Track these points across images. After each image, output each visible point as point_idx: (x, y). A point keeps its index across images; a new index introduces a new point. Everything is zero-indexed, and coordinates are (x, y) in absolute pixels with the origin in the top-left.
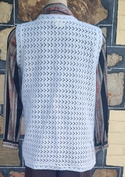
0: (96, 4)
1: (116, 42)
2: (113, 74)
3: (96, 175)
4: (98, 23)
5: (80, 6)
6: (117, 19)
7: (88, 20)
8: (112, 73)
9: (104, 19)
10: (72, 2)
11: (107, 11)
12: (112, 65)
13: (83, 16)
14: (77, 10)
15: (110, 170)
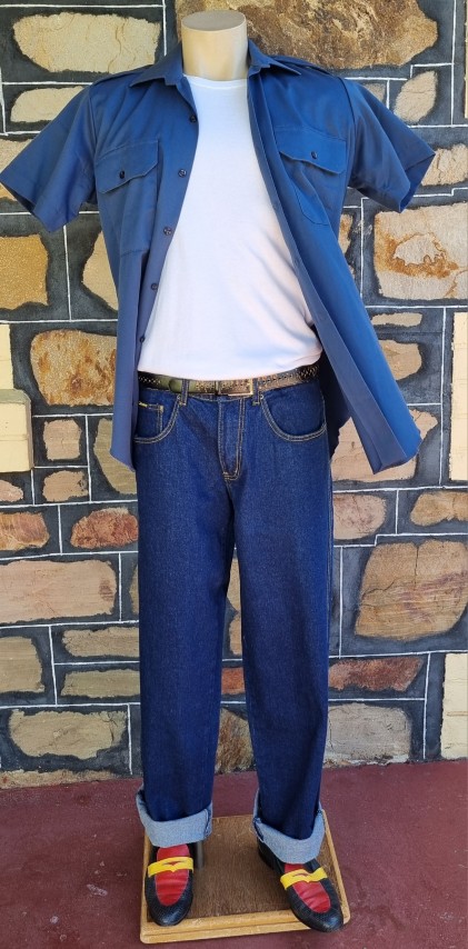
0: (401, 5)
1: (464, 112)
2: (462, 206)
3: (422, 510)
4: (409, 59)
5: (355, 16)
6: (464, 45)
7: (379, 55)
8: (458, 202)
9: (426, 49)
10: (330, 5)
11: (435, 24)
12: (455, 181)
13: (364, 43)
14: (346, 27)
15: (465, 494)
